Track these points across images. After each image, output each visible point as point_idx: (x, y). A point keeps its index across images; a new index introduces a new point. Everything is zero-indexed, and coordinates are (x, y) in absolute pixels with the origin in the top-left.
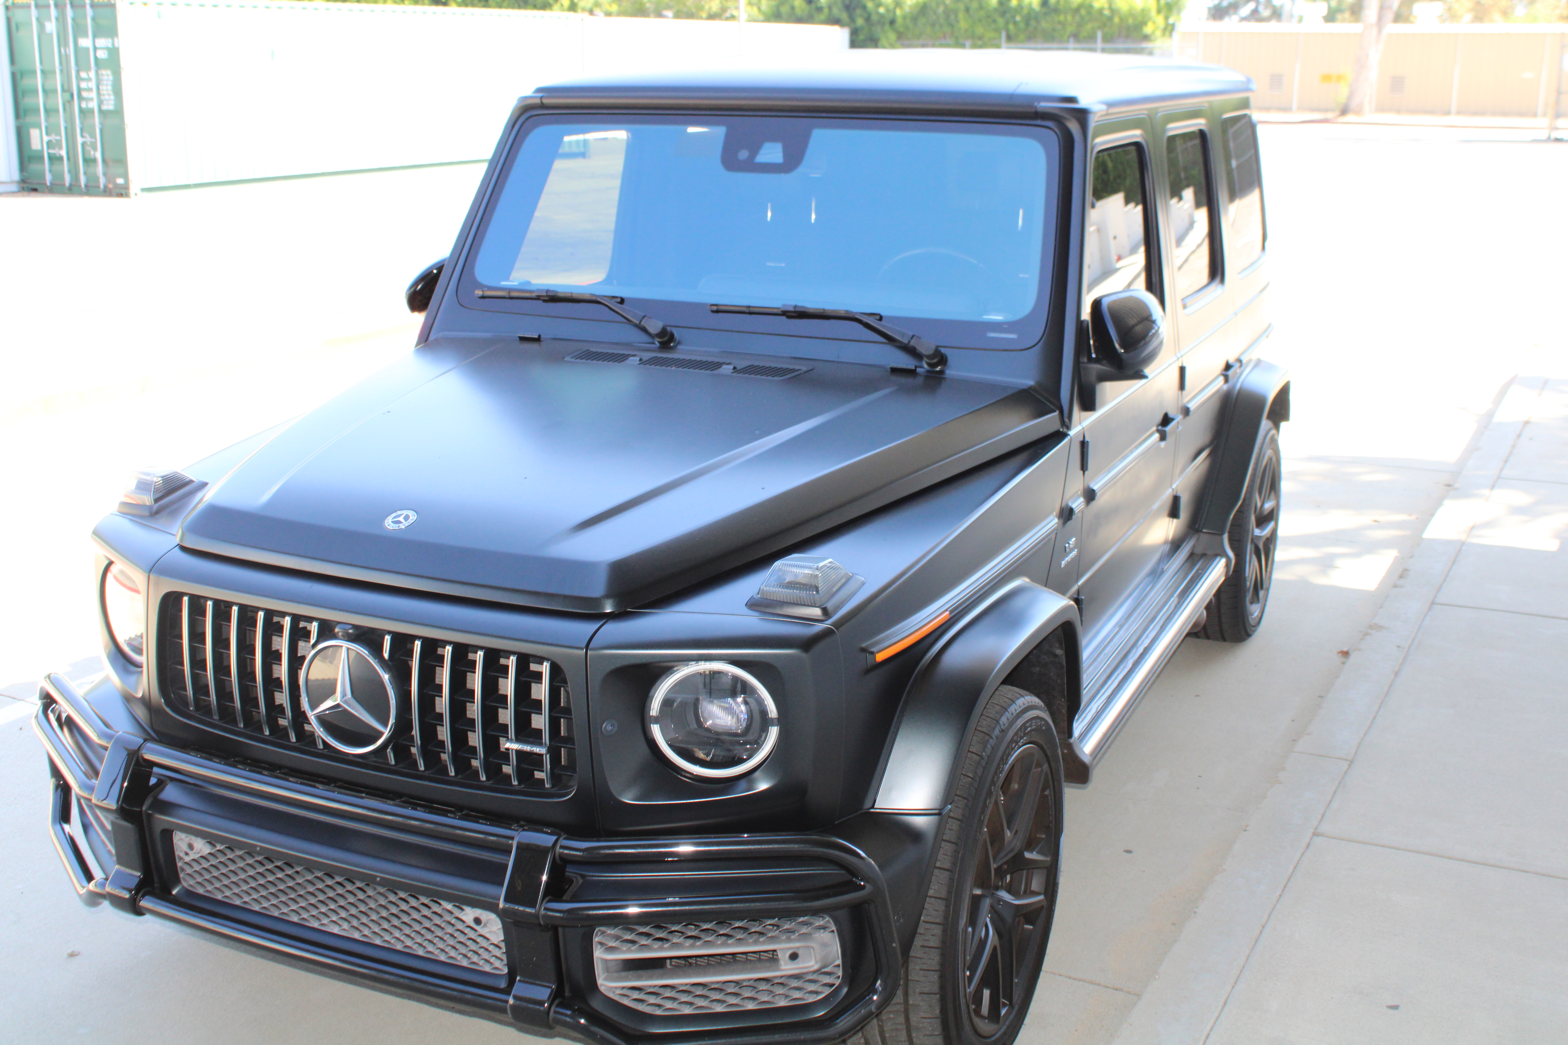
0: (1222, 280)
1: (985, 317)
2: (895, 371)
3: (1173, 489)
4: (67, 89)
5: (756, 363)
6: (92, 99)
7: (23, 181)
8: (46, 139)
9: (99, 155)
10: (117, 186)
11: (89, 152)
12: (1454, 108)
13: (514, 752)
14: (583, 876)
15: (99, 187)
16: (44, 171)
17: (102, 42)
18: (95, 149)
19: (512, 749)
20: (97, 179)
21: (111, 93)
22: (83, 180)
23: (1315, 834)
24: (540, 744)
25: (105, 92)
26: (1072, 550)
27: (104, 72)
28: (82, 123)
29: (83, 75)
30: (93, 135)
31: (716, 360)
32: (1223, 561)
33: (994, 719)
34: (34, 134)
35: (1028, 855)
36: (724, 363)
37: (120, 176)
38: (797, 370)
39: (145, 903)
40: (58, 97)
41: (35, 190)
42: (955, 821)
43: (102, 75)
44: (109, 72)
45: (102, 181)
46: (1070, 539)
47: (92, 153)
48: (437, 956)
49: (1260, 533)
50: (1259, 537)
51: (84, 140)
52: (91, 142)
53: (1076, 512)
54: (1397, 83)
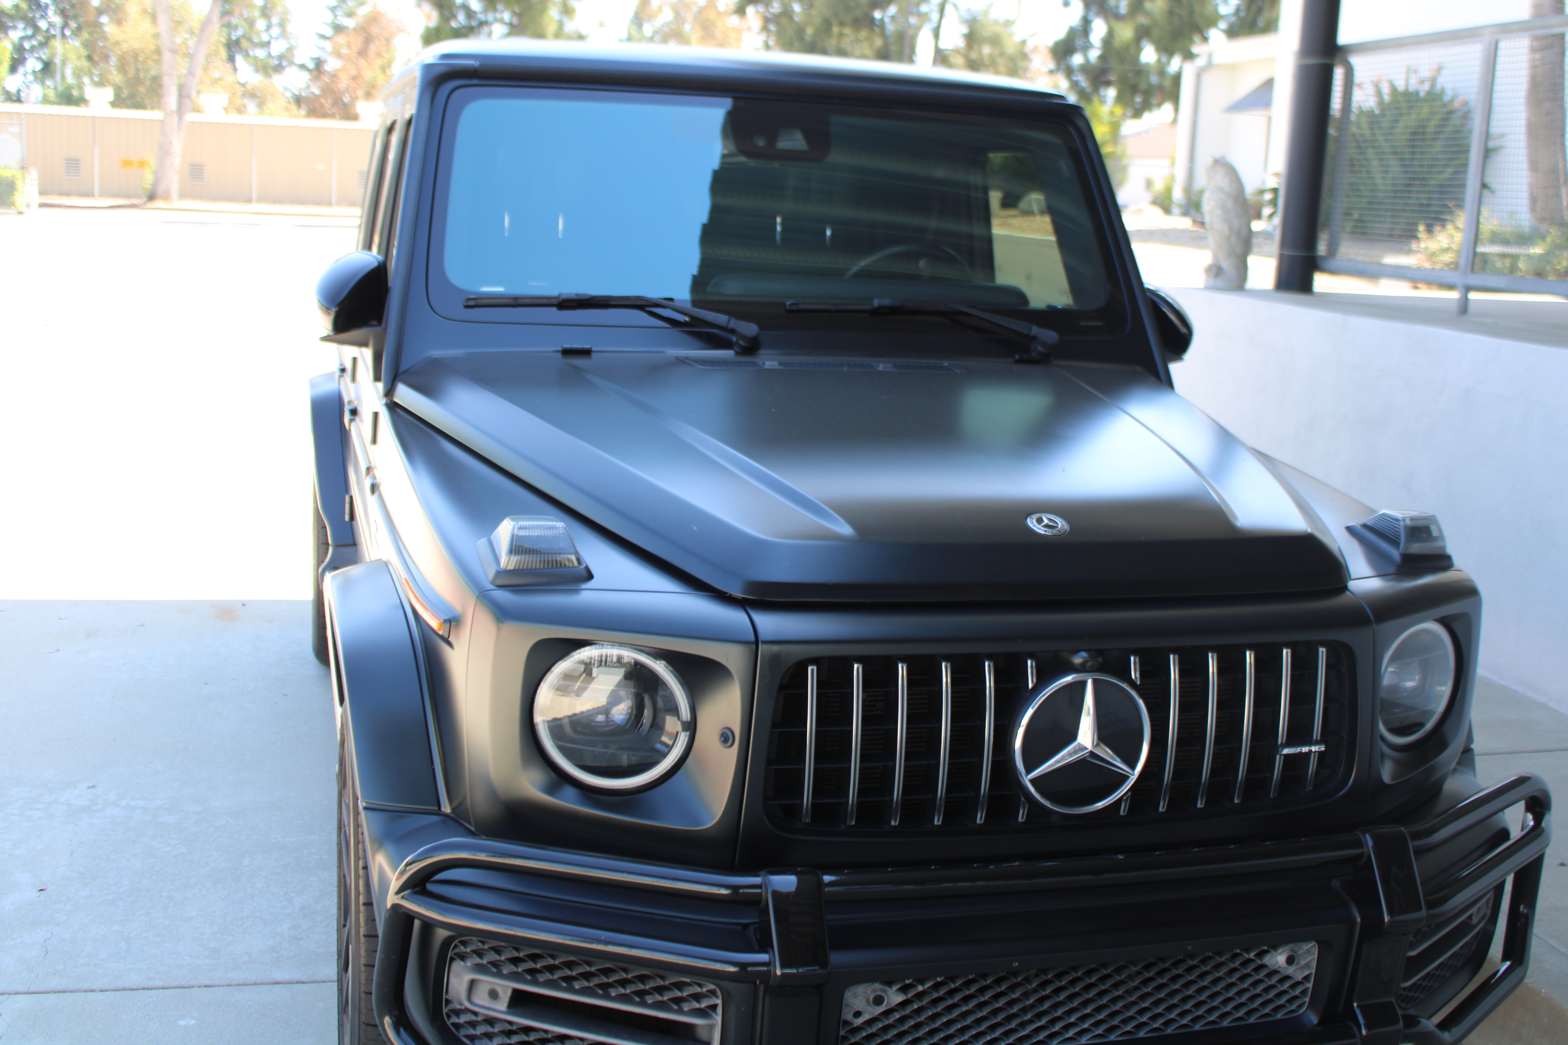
12: (254, 195)
54: (196, 171)
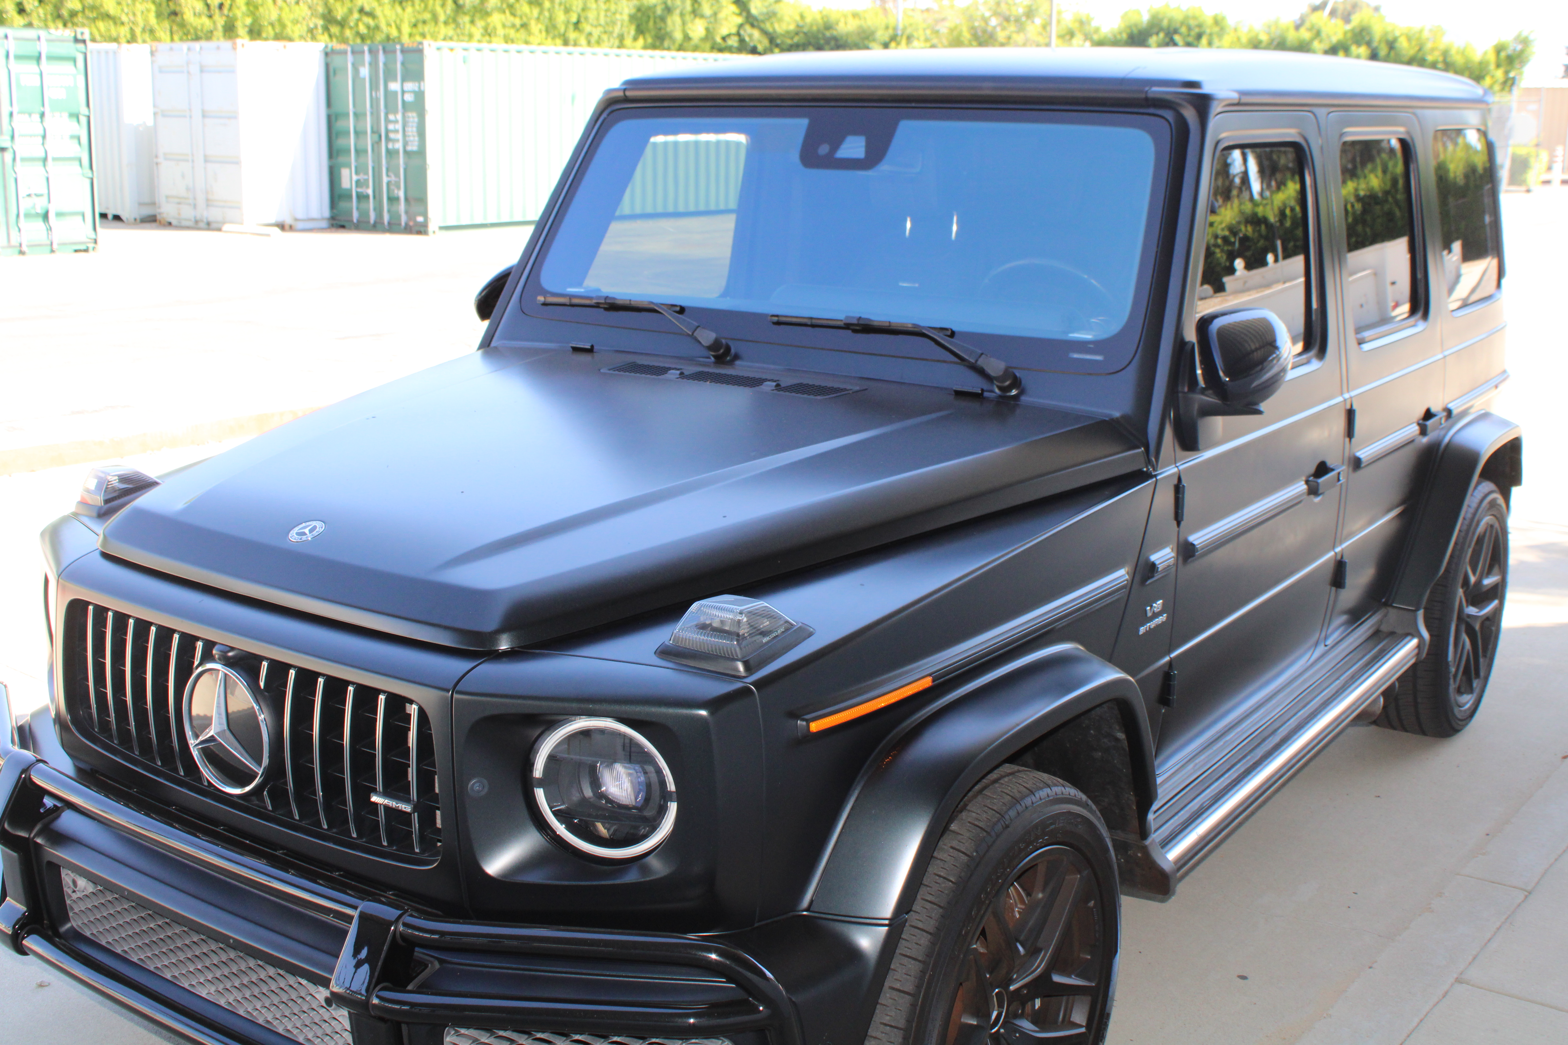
0: (1426, 316)
1: (1071, 335)
2: (959, 394)
3: (1336, 553)
4: (376, 131)
5: (805, 381)
6: (398, 141)
7: (333, 218)
8: (355, 178)
9: (401, 194)
10: (417, 224)
11: (394, 190)
13: (382, 806)
14: (441, 961)
15: (400, 224)
16: (352, 209)
17: (410, 86)
18: (399, 188)
19: (381, 805)
20: (399, 217)
21: (415, 134)
22: (386, 218)
23: (1458, 981)
24: (407, 800)
25: (410, 134)
26: (1156, 615)
27: (410, 114)
28: (388, 163)
29: (391, 117)
30: (397, 175)
31: (757, 376)
32: (1415, 642)
33: (998, 813)
34: (345, 173)
35: (1057, 978)
36: (766, 380)
37: (420, 214)
38: (848, 390)
39: (29, 942)
40: (367, 139)
41: (343, 227)
42: (924, 934)
43: (409, 117)
44: (415, 114)
45: (404, 219)
46: (1155, 601)
47: (396, 191)
48: (295, 1036)
49: (1477, 612)
50: (1475, 617)
51: (389, 179)
52: (395, 182)
53: (1160, 570)
